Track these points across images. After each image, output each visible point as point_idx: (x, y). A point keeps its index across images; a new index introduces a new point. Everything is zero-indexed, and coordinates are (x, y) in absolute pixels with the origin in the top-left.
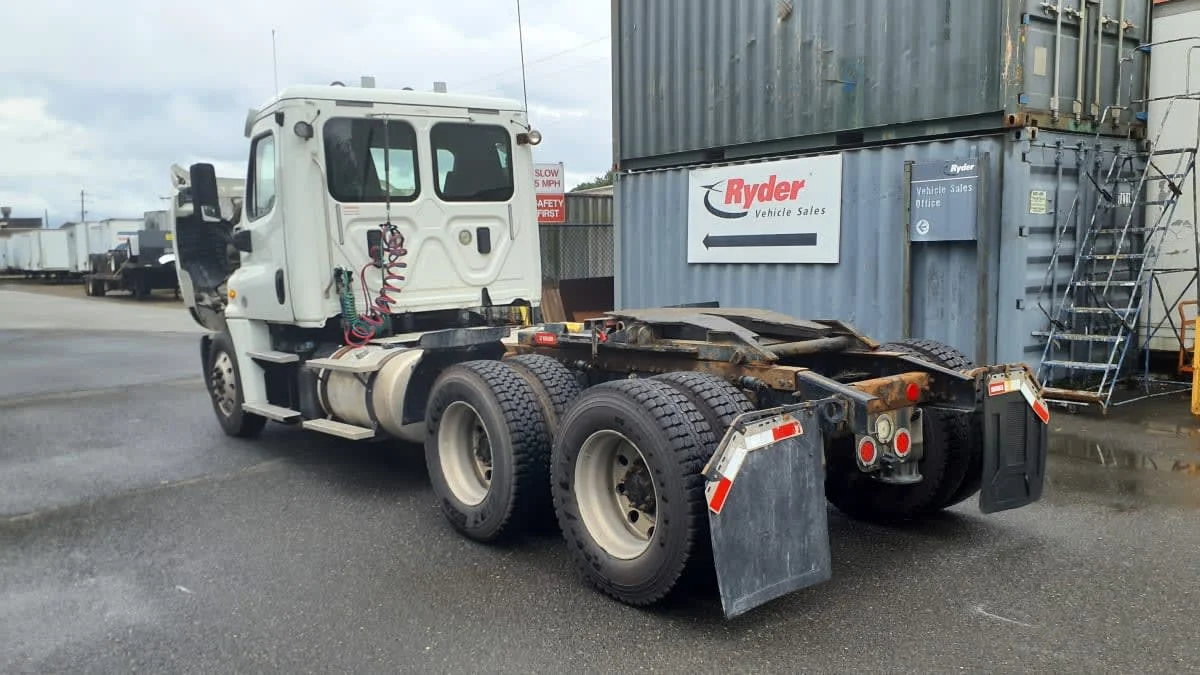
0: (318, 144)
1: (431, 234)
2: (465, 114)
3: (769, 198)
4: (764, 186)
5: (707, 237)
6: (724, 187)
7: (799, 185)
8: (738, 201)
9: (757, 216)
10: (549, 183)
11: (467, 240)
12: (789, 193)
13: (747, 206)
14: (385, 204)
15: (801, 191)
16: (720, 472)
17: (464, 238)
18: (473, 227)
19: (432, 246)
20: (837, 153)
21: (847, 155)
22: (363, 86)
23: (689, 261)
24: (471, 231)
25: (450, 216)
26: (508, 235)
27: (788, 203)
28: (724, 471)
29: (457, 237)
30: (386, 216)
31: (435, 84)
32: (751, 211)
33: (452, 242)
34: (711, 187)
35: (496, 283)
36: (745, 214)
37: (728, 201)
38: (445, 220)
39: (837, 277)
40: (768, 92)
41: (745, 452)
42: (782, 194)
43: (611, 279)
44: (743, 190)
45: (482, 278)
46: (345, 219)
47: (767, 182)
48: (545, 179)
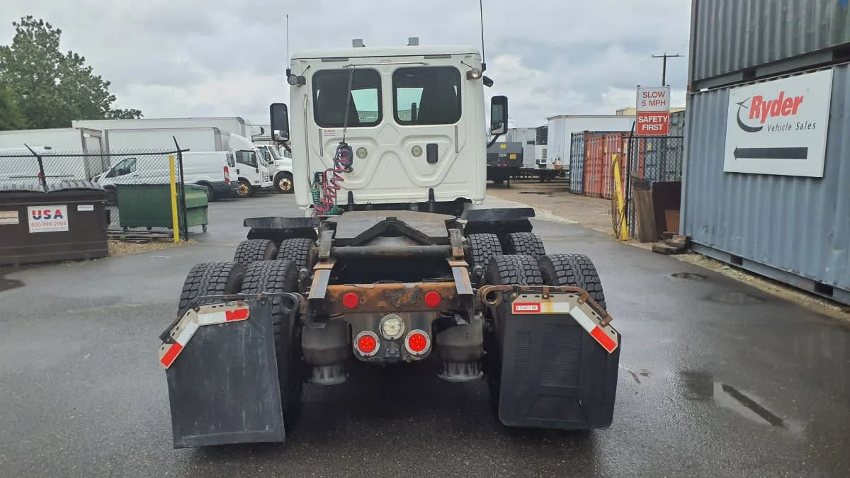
0: (308, 88)
1: (386, 149)
2: (422, 60)
3: (777, 114)
4: (776, 102)
5: (737, 149)
6: (749, 104)
7: (799, 100)
8: (757, 116)
9: (769, 130)
10: (655, 103)
11: (416, 154)
12: (791, 109)
13: (763, 121)
14: (343, 128)
15: (800, 106)
16: (174, 337)
17: (416, 151)
18: (423, 144)
19: (389, 157)
20: (830, 68)
21: (837, 70)
22: (354, 46)
23: (725, 170)
24: (422, 146)
25: (404, 136)
26: (453, 149)
27: (790, 119)
28: (178, 337)
29: (410, 151)
30: (342, 136)
31: (410, 39)
32: (765, 125)
33: (406, 156)
34: (741, 104)
35: (441, 185)
36: (760, 129)
37: (751, 117)
38: (400, 139)
39: (822, 189)
40: (784, 13)
41: (197, 326)
42: (786, 110)
43: (680, 183)
44: (761, 106)
45: (431, 181)
46: (325, 139)
47: (778, 99)
48: (652, 99)
